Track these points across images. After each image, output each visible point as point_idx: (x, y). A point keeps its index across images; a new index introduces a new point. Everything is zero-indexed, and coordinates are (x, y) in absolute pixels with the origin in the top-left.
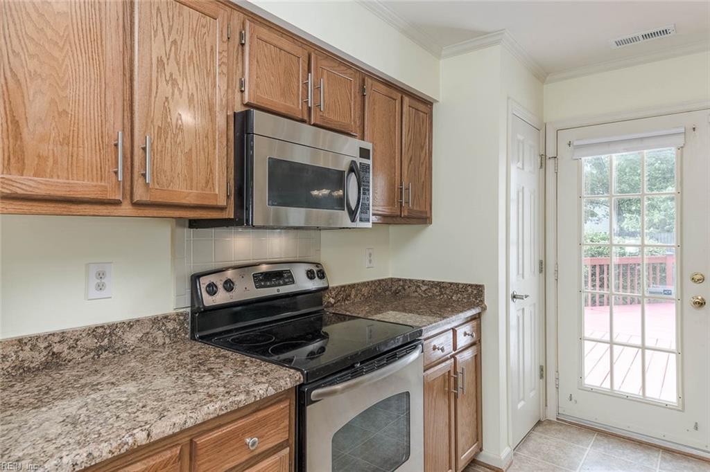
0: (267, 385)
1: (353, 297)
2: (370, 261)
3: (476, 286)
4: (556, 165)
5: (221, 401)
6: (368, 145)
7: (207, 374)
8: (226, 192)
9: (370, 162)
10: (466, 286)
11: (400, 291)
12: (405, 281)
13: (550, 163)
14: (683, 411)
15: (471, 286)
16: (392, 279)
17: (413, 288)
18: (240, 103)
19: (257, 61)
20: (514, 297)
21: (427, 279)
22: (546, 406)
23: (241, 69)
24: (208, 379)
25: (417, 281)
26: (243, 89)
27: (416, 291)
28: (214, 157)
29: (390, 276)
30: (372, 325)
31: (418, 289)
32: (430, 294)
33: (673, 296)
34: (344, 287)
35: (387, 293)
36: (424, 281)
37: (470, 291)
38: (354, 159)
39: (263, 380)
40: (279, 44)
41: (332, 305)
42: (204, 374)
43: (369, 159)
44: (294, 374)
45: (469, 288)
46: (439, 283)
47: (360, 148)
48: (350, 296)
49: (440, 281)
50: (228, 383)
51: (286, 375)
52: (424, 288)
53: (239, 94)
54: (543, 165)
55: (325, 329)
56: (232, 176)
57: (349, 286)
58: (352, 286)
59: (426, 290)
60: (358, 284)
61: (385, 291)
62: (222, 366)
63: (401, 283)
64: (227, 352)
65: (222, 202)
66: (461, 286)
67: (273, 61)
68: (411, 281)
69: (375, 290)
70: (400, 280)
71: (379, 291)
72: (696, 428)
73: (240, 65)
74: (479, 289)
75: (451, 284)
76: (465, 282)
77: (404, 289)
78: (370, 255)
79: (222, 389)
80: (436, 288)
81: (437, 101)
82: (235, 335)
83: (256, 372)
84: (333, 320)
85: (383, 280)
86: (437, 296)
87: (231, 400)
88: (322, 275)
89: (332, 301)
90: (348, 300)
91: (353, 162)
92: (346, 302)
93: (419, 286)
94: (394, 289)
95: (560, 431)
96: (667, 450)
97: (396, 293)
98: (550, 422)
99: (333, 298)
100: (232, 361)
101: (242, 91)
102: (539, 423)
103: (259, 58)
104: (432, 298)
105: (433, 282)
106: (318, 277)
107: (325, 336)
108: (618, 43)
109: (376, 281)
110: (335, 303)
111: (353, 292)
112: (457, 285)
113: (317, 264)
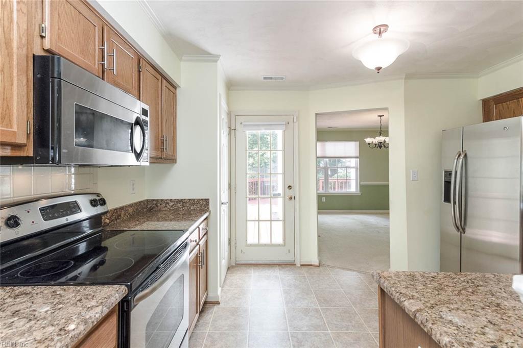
0: (101, 307)
1: (122, 216)
2: (133, 189)
3: (205, 199)
4: (235, 133)
5: (61, 342)
6: (147, 107)
7: (16, 319)
8: (26, 131)
9: (148, 119)
10: (199, 200)
11: (154, 208)
12: (157, 200)
13: (233, 132)
14: (285, 246)
15: (202, 200)
16: (147, 200)
17: (164, 205)
18: (39, 47)
19: (59, 15)
20: (222, 204)
21: (173, 198)
22: (231, 258)
23: (40, 14)
24: (22, 323)
25: (166, 200)
26: (44, 35)
27: (166, 207)
28: (12, 94)
29: (146, 198)
30: (134, 234)
31: (167, 205)
32: (175, 208)
33: (282, 196)
34: (116, 209)
35: (145, 210)
36: (171, 200)
37: (201, 203)
38: (139, 116)
39: (93, 303)
40: (79, 8)
41: (108, 225)
42: (12, 321)
43: (147, 117)
44: (119, 289)
45: (201, 201)
46: (182, 200)
47: (143, 108)
48: (120, 215)
49: (182, 198)
50: (54, 319)
51: (113, 292)
52: (171, 204)
53: (39, 38)
54: (230, 133)
55: (103, 244)
56: (31, 116)
57: (120, 208)
58: (122, 208)
59: (173, 205)
60: (126, 207)
61: (143, 209)
62: (29, 304)
63: (155, 202)
64: (25, 288)
65: (22, 140)
66: (196, 201)
67: (73, 20)
68: (162, 200)
69: (137, 209)
70: (154, 200)
71: (140, 209)
72: (289, 252)
73: (39, 11)
74: (207, 201)
75: (190, 200)
76: (199, 198)
77: (157, 206)
78: (133, 184)
79: (51, 329)
80: (180, 203)
81: (180, 87)
82: (23, 268)
83: (78, 298)
84: (108, 236)
85: (142, 202)
86: (181, 208)
87: (70, 335)
88: (103, 202)
89: (107, 221)
90: (119, 219)
91: (138, 118)
92: (118, 221)
93: (168, 203)
94: (149, 207)
95: (238, 270)
96: (279, 265)
97: (151, 209)
98: (233, 267)
99: (108, 219)
100: (39, 296)
101: (42, 37)
102: (228, 268)
103: (60, 12)
104: (177, 210)
105: (178, 200)
106: (100, 204)
107: (105, 249)
108: (265, 78)
109: (137, 203)
110: (110, 223)
111: (123, 213)
112: (194, 200)
113: (98, 195)
